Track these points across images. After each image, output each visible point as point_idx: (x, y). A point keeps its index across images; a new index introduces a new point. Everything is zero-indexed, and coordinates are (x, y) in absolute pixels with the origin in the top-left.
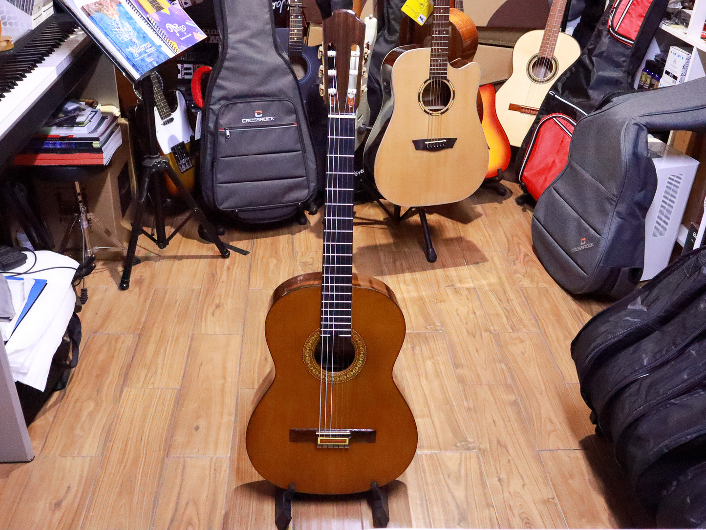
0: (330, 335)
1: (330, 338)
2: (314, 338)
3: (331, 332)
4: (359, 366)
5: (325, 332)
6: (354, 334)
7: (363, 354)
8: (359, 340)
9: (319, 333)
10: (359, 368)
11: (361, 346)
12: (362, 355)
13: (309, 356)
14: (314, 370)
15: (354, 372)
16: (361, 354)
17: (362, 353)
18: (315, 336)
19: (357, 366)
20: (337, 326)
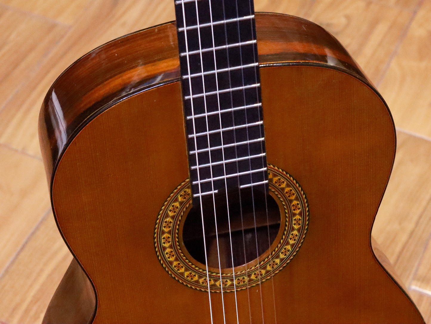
0: (216, 191)
1: (220, 197)
2: (177, 204)
3: (219, 184)
4: (292, 242)
5: (206, 187)
6: (275, 176)
7: (300, 214)
8: (288, 186)
9: (189, 191)
10: (292, 245)
11: (293, 197)
12: (298, 217)
13: (171, 247)
14: (186, 274)
15: (282, 256)
16: (295, 215)
17: (298, 212)
18: (180, 199)
19: (288, 243)
20: (231, 168)
